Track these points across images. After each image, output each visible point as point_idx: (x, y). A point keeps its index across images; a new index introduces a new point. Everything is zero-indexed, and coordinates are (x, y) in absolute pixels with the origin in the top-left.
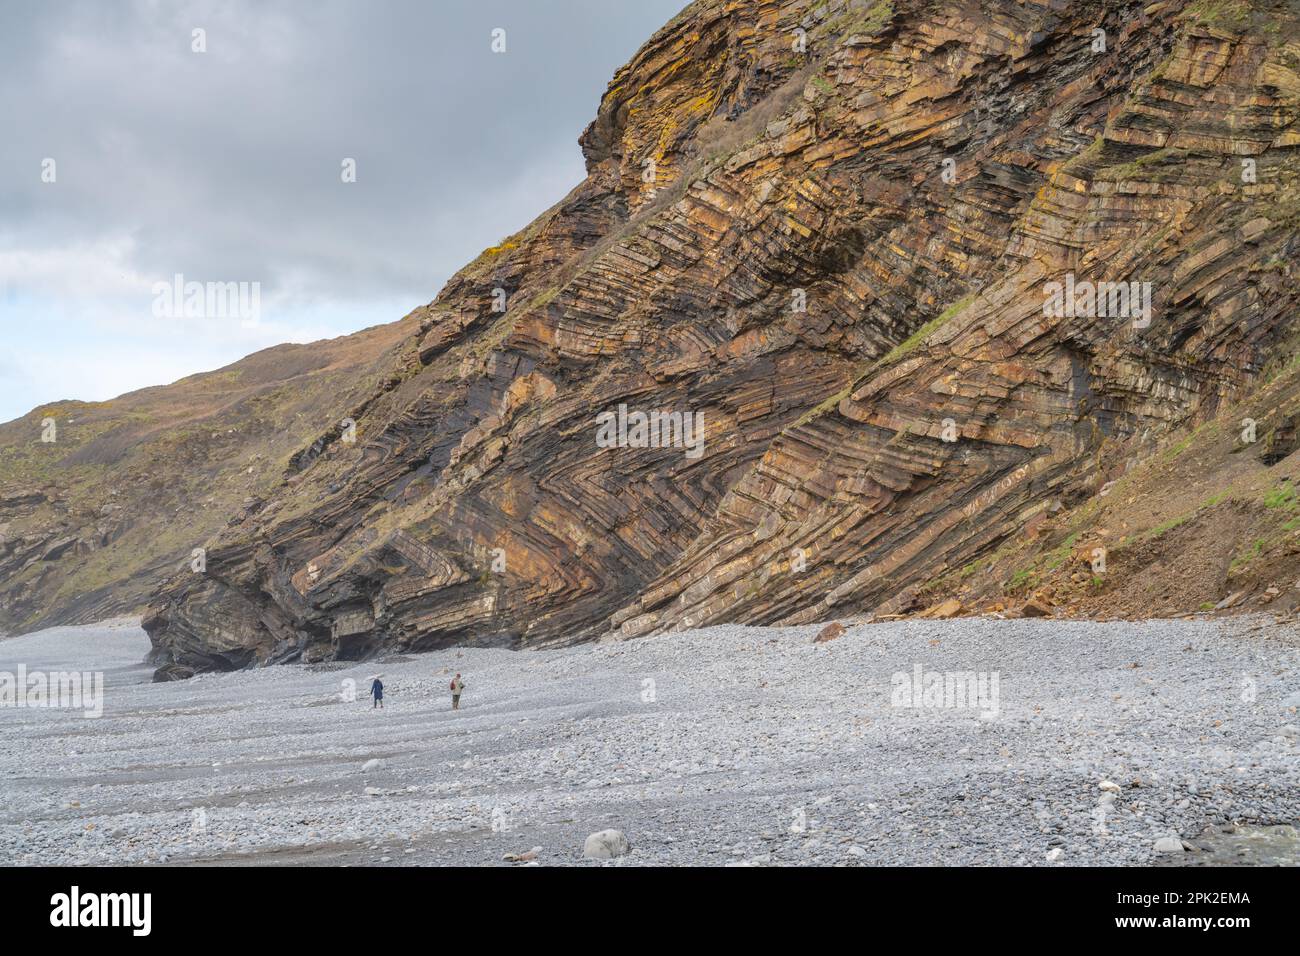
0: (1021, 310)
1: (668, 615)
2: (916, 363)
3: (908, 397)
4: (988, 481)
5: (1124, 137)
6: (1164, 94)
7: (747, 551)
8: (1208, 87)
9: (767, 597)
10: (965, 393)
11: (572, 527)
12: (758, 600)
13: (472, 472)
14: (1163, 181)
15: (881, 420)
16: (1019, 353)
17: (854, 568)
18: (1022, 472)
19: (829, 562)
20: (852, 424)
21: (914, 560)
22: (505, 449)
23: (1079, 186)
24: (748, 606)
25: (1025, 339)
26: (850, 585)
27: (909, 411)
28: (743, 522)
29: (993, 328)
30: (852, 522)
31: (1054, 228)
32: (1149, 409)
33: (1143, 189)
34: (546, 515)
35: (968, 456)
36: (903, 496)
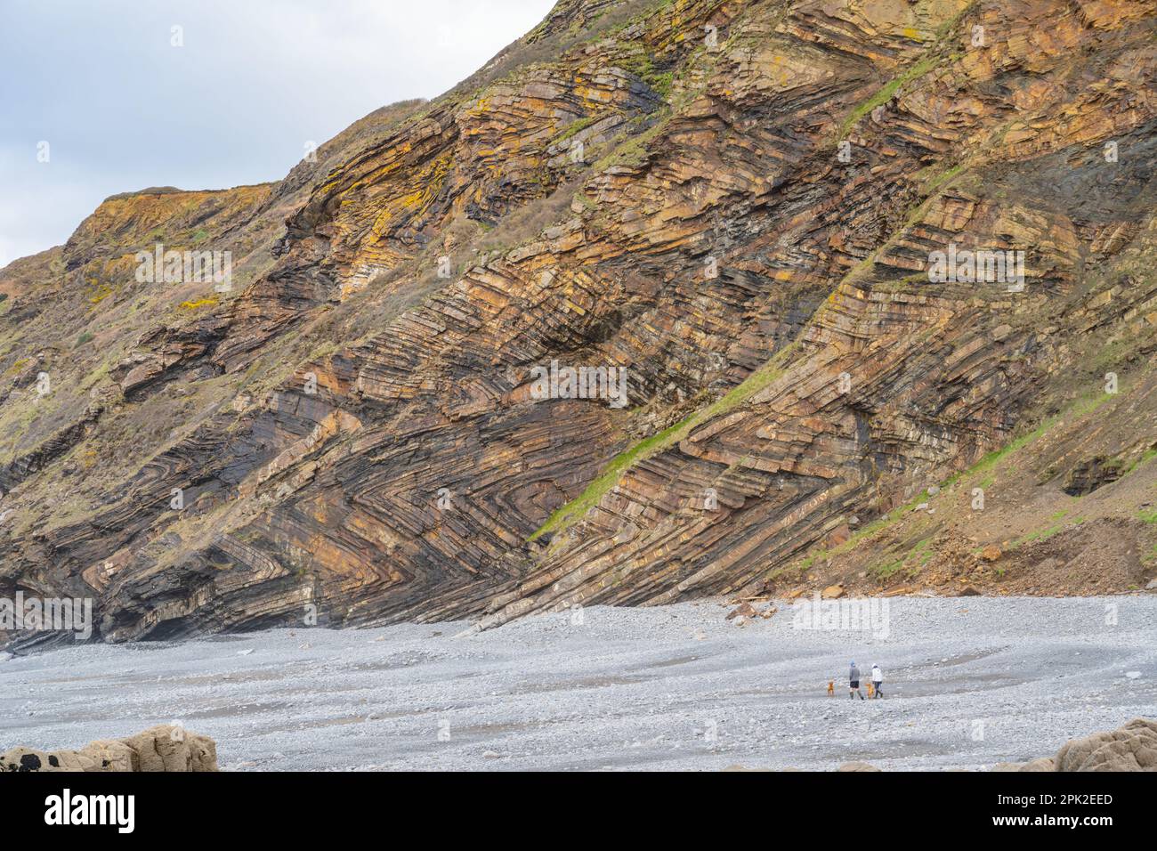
0: (822, 381)
1: (544, 598)
2: (740, 416)
3: (735, 440)
4: (797, 502)
5: (893, 262)
6: (924, 234)
7: (609, 551)
8: (957, 232)
9: (629, 585)
10: (782, 438)
11: (381, 532)
12: (622, 588)
13: (285, 488)
14: (929, 295)
15: (711, 456)
16: (820, 411)
17: (698, 565)
18: (824, 495)
19: (678, 559)
20: (688, 458)
21: (744, 559)
22: (316, 471)
23: (860, 295)
24: (614, 592)
25: (825, 401)
26: (699, 576)
27: (736, 450)
28: (604, 530)
29: (802, 392)
30: (697, 530)
31: (844, 323)
32: (919, 454)
33: (912, 300)
34: (358, 523)
35: (782, 483)
36: (737, 512)
